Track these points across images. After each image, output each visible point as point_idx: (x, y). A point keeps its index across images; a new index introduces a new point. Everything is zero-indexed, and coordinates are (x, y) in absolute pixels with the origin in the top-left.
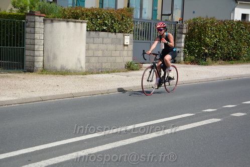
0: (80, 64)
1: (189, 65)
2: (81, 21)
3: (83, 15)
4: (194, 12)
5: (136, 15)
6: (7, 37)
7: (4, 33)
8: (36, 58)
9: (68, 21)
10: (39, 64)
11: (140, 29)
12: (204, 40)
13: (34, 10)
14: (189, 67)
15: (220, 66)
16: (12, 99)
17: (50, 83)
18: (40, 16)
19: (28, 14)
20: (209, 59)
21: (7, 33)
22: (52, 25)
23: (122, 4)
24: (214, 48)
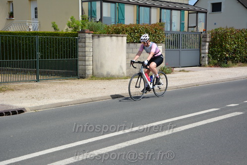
0: (122, 70)
1: (213, 68)
2: (122, 35)
3: (123, 30)
4: (215, 24)
5: (167, 28)
6: (64, 51)
7: (62, 48)
8: (87, 66)
9: (111, 36)
10: (89, 72)
11: (171, 39)
12: (225, 47)
13: (84, 28)
14: (213, 69)
15: (239, 67)
16: (69, 100)
17: (98, 87)
18: (89, 33)
19: (80, 32)
20: (230, 62)
21: (64, 48)
22: (99, 40)
23: (155, 20)
24: (234, 53)
